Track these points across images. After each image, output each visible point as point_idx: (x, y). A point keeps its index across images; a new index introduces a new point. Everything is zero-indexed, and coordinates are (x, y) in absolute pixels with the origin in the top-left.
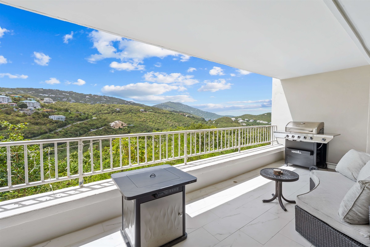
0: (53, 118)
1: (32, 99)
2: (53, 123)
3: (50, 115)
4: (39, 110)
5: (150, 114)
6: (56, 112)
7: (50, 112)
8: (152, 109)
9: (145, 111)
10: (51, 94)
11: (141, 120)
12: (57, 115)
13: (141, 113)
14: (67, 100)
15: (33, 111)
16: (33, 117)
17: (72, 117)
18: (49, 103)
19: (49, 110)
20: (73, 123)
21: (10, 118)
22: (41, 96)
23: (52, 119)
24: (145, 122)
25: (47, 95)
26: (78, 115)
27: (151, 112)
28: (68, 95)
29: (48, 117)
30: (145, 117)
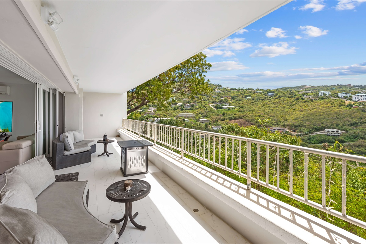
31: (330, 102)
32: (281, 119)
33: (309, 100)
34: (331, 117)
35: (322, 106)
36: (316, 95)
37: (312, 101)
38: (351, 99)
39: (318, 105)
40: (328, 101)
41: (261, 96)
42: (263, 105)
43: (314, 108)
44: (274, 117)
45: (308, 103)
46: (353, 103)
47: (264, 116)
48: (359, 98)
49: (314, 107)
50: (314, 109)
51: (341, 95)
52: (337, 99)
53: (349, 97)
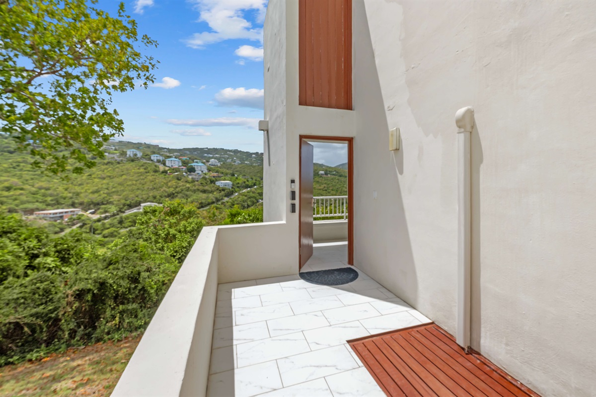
0: (220, 184)
1: (199, 161)
2: (220, 190)
3: (217, 181)
4: (205, 174)
5: (332, 179)
6: (222, 176)
7: (216, 177)
8: (335, 171)
9: (326, 174)
10: (216, 154)
11: (320, 188)
12: (224, 180)
13: (321, 177)
14: (232, 160)
15: (200, 176)
16: (201, 183)
17: (238, 183)
18: (214, 165)
19: (215, 174)
20: (239, 191)
21: (181, 184)
22: (205, 156)
23: (219, 186)
24: (326, 190)
25: (211, 156)
26: (246, 180)
27: (334, 175)
28: (233, 154)
29: (215, 183)
30: (325, 183)
31: (142, 166)
32: (66, 192)
33: (113, 161)
34: (146, 187)
35: (133, 171)
36: (123, 154)
37: (119, 163)
38: (164, 164)
39: (127, 169)
40: (140, 164)
41: (7, 143)
42: (15, 164)
43: (122, 173)
44: (48, 189)
45: (112, 166)
46: (167, 168)
47: (22, 189)
48: (173, 163)
49: (123, 172)
50: (123, 175)
51: (154, 157)
52: (151, 162)
53: (163, 161)
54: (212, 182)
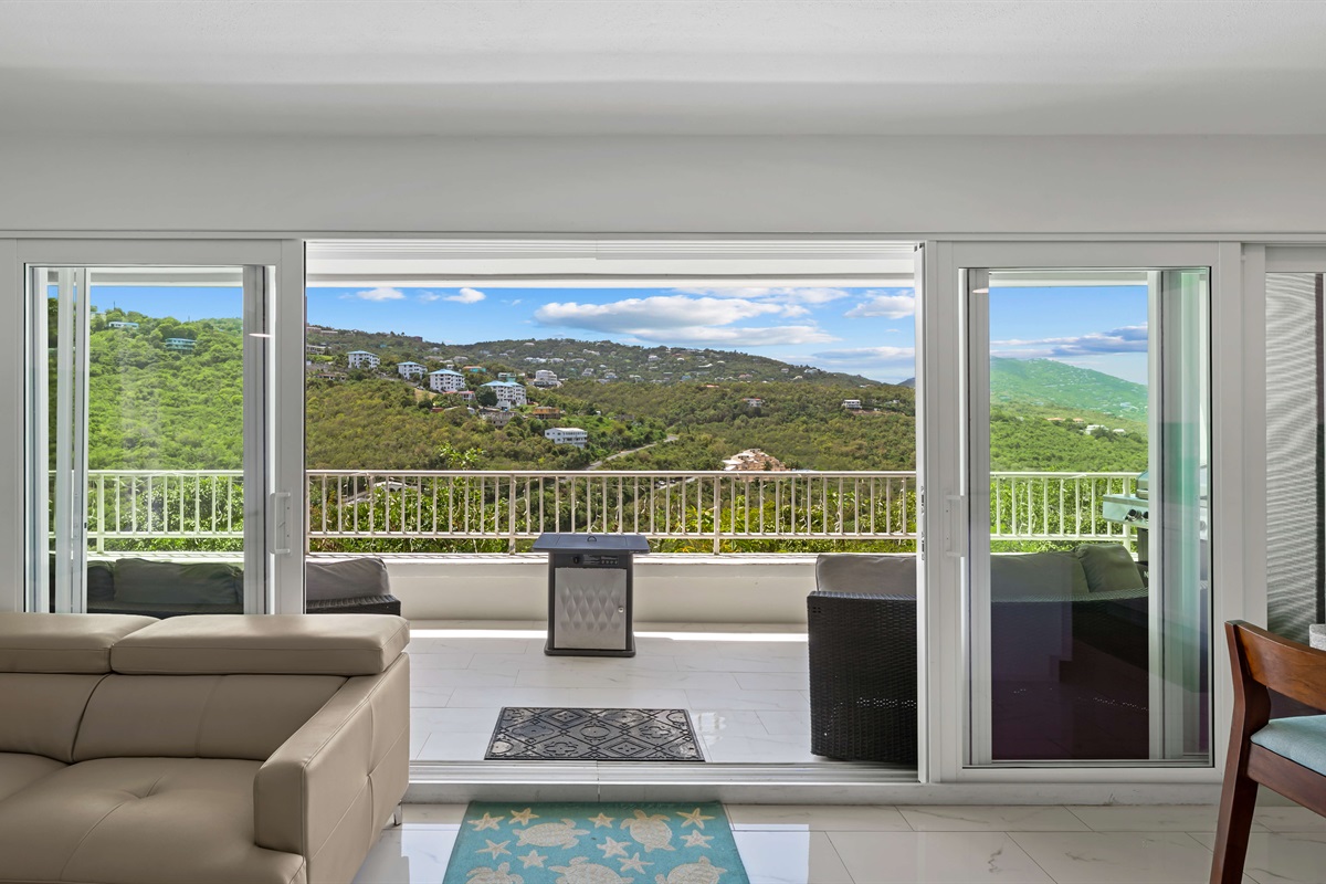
0: (555, 437)
1: (509, 375)
2: (555, 453)
3: (547, 427)
4: (522, 410)
5: (886, 423)
6: (563, 415)
7: (547, 416)
8: (897, 397)
9: (867, 407)
10: (554, 356)
11: (844, 449)
12: (566, 427)
13: (850, 415)
14: (595, 372)
15: (508, 413)
16: (509, 434)
17: (604, 434)
18: (548, 386)
19: (545, 410)
20: (606, 455)
21: (460, 437)
22: (529, 363)
23: (553, 441)
24: (866, 458)
25: (543, 360)
26: (623, 427)
27: (894, 410)
28: (598, 354)
29: (542, 434)
30: (863, 436)
31: (379, 389)
32: (230, 452)
33: (320, 381)
34: (383, 442)
35: (359, 402)
36: (341, 362)
37: (331, 384)
38: (427, 386)
39: (348, 399)
40: (374, 387)
41: (134, 347)
42: (146, 390)
43: (336, 408)
44: (196, 445)
45: (317, 392)
46: (432, 395)
47: (153, 445)
48: (445, 381)
49: (337, 405)
50: (337, 413)
51: (406, 368)
52: (396, 380)
53: (424, 376)
54: (537, 430)
